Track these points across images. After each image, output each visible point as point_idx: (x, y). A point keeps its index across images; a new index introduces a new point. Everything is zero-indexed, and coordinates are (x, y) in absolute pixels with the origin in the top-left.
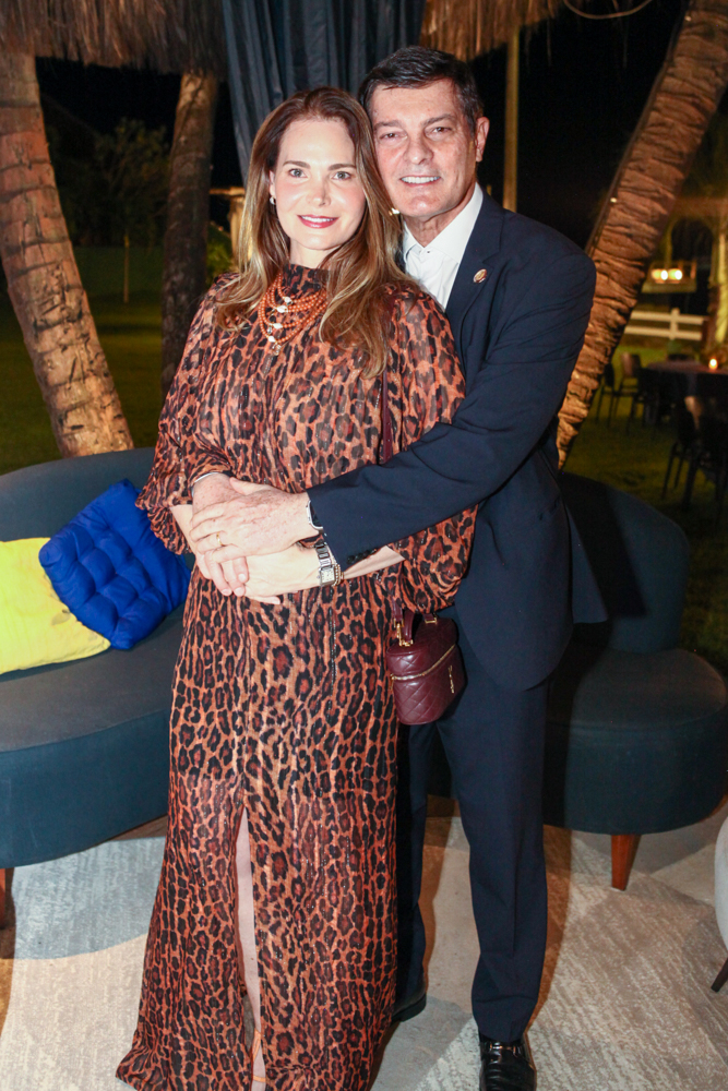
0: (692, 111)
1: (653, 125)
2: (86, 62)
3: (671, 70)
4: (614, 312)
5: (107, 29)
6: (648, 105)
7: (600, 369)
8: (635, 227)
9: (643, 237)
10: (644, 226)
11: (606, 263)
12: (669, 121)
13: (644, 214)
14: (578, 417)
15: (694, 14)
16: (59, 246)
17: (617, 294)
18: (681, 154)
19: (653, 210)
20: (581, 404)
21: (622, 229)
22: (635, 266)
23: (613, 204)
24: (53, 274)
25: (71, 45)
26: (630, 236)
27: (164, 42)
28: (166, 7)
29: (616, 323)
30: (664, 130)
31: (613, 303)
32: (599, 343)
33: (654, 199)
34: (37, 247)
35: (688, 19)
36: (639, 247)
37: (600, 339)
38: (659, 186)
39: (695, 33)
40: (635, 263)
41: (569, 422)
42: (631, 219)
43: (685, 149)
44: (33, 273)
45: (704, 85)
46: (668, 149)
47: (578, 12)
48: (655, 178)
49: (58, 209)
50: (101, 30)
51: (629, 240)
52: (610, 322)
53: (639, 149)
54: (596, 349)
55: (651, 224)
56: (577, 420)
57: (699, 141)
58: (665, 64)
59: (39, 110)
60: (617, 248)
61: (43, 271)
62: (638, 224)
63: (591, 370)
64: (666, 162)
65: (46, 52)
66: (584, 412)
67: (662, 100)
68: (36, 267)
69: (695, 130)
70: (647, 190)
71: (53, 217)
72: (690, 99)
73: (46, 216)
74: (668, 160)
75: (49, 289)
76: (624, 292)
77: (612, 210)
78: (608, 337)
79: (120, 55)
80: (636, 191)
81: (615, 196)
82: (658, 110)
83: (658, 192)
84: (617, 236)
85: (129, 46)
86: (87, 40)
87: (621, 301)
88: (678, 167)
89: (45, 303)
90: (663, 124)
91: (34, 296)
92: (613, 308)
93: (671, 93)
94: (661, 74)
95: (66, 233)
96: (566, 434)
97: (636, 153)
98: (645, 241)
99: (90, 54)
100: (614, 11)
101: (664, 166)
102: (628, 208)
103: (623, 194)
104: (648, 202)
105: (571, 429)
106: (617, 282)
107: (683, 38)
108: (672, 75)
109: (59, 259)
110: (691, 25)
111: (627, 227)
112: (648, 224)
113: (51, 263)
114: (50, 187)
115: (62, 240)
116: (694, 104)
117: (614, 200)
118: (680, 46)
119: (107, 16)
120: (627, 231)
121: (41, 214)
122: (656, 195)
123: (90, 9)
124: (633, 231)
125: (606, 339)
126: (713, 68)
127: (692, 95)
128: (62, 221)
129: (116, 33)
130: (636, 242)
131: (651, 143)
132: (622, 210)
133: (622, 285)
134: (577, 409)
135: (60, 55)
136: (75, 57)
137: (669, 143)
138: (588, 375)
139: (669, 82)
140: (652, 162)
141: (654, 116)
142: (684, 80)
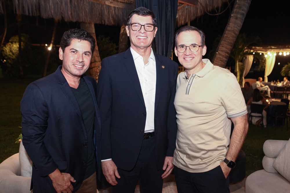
0: (234, 34)
1: (225, 37)
2: (106, 24)
3: (229, 26)
5: (110, 17)
6: (224, 33)
10: (224, 58)
12: (229, 36)
13: (224, 56)
15: (233, 14)
16: (99, 63)
18: (231, 43)
19: (226, 55)
21: (219, 59)
23: (217, 54)
24: (98, 69)
25: (103, 21)
26: (221, 60)
27: (122, 20)
28: (123, 13)
30: (227, 38)
33: (226, 53)
34: (94, 63)
35: (232, 15)
36: (223, 63)
38: (227, 50)
39: (234, 18)
40: (222, 66)
42: (221, 57)
43: (232, 42)
44: (94, 69)
45: (236, 29)
46: (228, 42)
47: (209, 14)
48: (226, 48)
49: (99, 55)
50: (109, 18)
51: (221, 61)
53: (222, 42)
55: (225, 58)
57: (235, 40)
58: (227, 25)
59: (95, 34)
60: (218, 63)
61: (96, 68)
62: (222, 58)
65: (98, 22)
67: (227, 32)
68: (94, 67)
69: (234, 38)
70: (225, 51)
71: (98, 57)
72: (233, 32)
73: (96, 56)
74: (228, 44)
75: (97, 72)
77: (217, 55)
79: (113, 23)
80: (222, 51)
81: (217, 52)
82: (226, 34)
83: (226, 51)
85: (114, 21)
86: (106, 20)
88: (231, 46)
89: (96, 75)
90: (227, 37)
91: (94, 73)
93: (229, 31)
94: (226, 27)
95: (100, 60)
97: (222, 43)
98: (224, 62)
99: (107, 23)
100: (217, 13)
101: (228, 46)
103: (219, 52)
104: (224, 53)
107: (231, 19)
108: (229, 27)
109: (99, 65)
110: (233, 16)
113: (97, 66)
114: (97, 50)
115: (99, 61)
116: (234, 33)
117: (217, 53)
118: (230, 21)
119: (110, 15)
120: (220, 59)
121: (95, 56)
123: (107, 14)
124: (221, 59)
126: (238, 25)
127: (233, 31)
128: (100, 58)
129: (112, 18)
131: (225, 41)
132: (219, 55)
135: (100, 23)
136: (103, 23)
137: (228, 41)
139: (229, 28)
140: (225, 45)
141: (225, 35)
142: (232, 28)
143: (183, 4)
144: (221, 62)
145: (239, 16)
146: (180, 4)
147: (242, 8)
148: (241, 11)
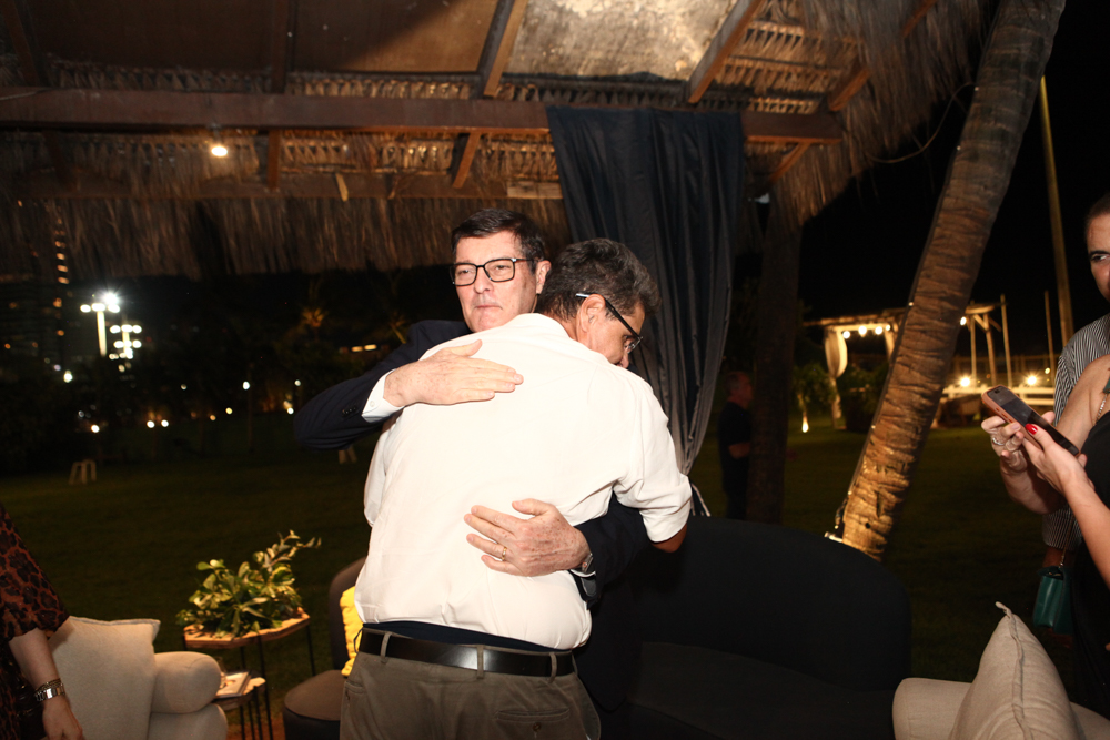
0: (967, 222)
1: (937, 239)
4: (918, 397)
6: (934, 223)
7: (913, 445)
8: (928, 324)
9: (936, 331)
10: (936, 322)
11: (907, 356)
12: (948, 233)
13: (934, 312)
14: (899, 486)
15: (963, 143)
17: (919, 381)
18: (962, 258)
19: (942, 308)
20: (898, 475)
21: (916, 327)
22: (932, 357)
23: (910, 307)
26: (924, 332)
29: (922, 405)
30: (944, 241)
31: (916, 389)
32: (908, 424)
33: (941, 299)
35: (959, 148)
36: (933, 340)
37: (908, 420)
38: (945, 287)
39: (961, 159)
40: (931, 354)
41: (889, 491)
42: (924, 318)
43: (966, 254)
45: (975, 198)
46: (949, 256)
48: (941, 281)
51: (923, 335)
52: (916, 405)
53: (928, 260)
54: (905, 429)
55: (942, 320)
56: (898, 490)
58: (944, 188)
60: (914, 343)
62: (929, 321)
63: (904, 447)
64: (948, 267)
66: (904, 483)
67: (942, 217)
69: (973, 237)
70: (937, 292)
72: (964, 212)
74: (950, 265)
76: (924, 378)
77: (910, 313)
78: (916, 417)
80: (927, 294)
81: (912, 301)
82: (941, 226)
83: (945, 292)
84: (913, 333)
87: (923, 386)
90: (943, 237)
92: (916, 393)
93: (947, 211)
94: (941, 198)
96: (889, 502)
97: (926, 263)
98: (939, 335)
101: (948, 271)
102: (921, 309)
103: (917, 298)
104: (936, 302)
105: (893, 497)
106: (917, 371)
107: (955, 164)
108: (948, 196)
110: (959, 153)
111: (921, 324)
112: (939, 320)
116: (966, 216)
117: (911, 304)
118: (956, 171)
120: (921, 328)
122: (943, 295)
124: (926, 327)
125: (913, 419)
126: (981, 184)
127: (965, 209)
130: (931, 336)
131: (936, 254)
132: (916, 312)
133: (922, 373)
134: (896, 480)
137: (947, 251)
138: (902, 451)
139: (948, 202)
140: (936, 268)
141: (937, 231)
142: (957, 198)
143: (796, 144)
144: (928, 338)
145: (985, 146)
146: (790, 147)
147: (993, 113)
148: (991, 126)
